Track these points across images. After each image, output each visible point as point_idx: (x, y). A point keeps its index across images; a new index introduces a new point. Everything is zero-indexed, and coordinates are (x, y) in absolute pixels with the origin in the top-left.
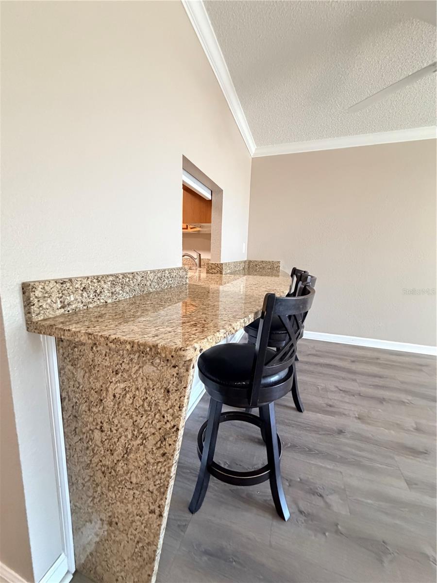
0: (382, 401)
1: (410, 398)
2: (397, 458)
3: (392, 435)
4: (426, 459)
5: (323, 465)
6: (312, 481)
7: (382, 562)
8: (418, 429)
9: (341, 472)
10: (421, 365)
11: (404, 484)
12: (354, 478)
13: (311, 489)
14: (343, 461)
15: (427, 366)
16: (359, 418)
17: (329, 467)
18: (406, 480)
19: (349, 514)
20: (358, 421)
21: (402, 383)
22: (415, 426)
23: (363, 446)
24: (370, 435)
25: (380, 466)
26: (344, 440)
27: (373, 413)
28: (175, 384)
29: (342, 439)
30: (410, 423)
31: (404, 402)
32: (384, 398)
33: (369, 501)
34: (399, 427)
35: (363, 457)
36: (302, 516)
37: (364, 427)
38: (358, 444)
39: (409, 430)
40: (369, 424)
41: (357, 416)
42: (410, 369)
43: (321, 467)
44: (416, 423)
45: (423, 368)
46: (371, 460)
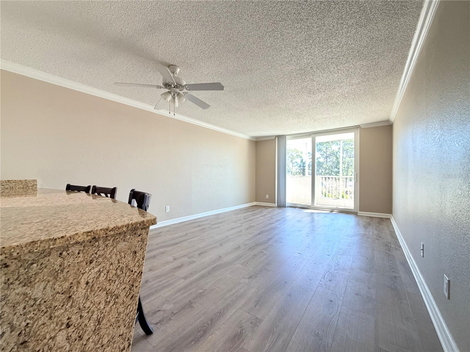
0: (154, 257)
1: (164, 249)
2: (175, 274)
3: (168, 268)
4: (184, 267)
5: (151, 300)
6: (150, 310)
7: (192, 307)
8: (175, 259)
9: (160, 296)
10: (159, 233)
11: (183, 280)
12: (166, 293)
13: (153, 313)
14: (157, 291)
15: (161, 232)
16: (150, 270)
17: (153, 299)
18: (182, 278)
19: (174, 305)
20: (151, 271)
21: (157, 244)
22: (173, 259)
23: (161, 279)
24: (160, 274)
25: (172, 281)
26: (151, 284)
27: (154, 264)
28: (140, 246)
29: (150, 284)
30: (170, 258)
31: (163, 252)
32: (154, 256)
33: (177, 295)
34: (168, 263)
35: (164, 283)
36: (158, 324)
37: (156, 272)
38: (158, 280)
39: (172, 262)
40: (156, 270)
41: (148, 270)
42: (156, 237)
43: (150, 301)
44: (173, 257)
45: (161, 234)
46: (167, 282)
